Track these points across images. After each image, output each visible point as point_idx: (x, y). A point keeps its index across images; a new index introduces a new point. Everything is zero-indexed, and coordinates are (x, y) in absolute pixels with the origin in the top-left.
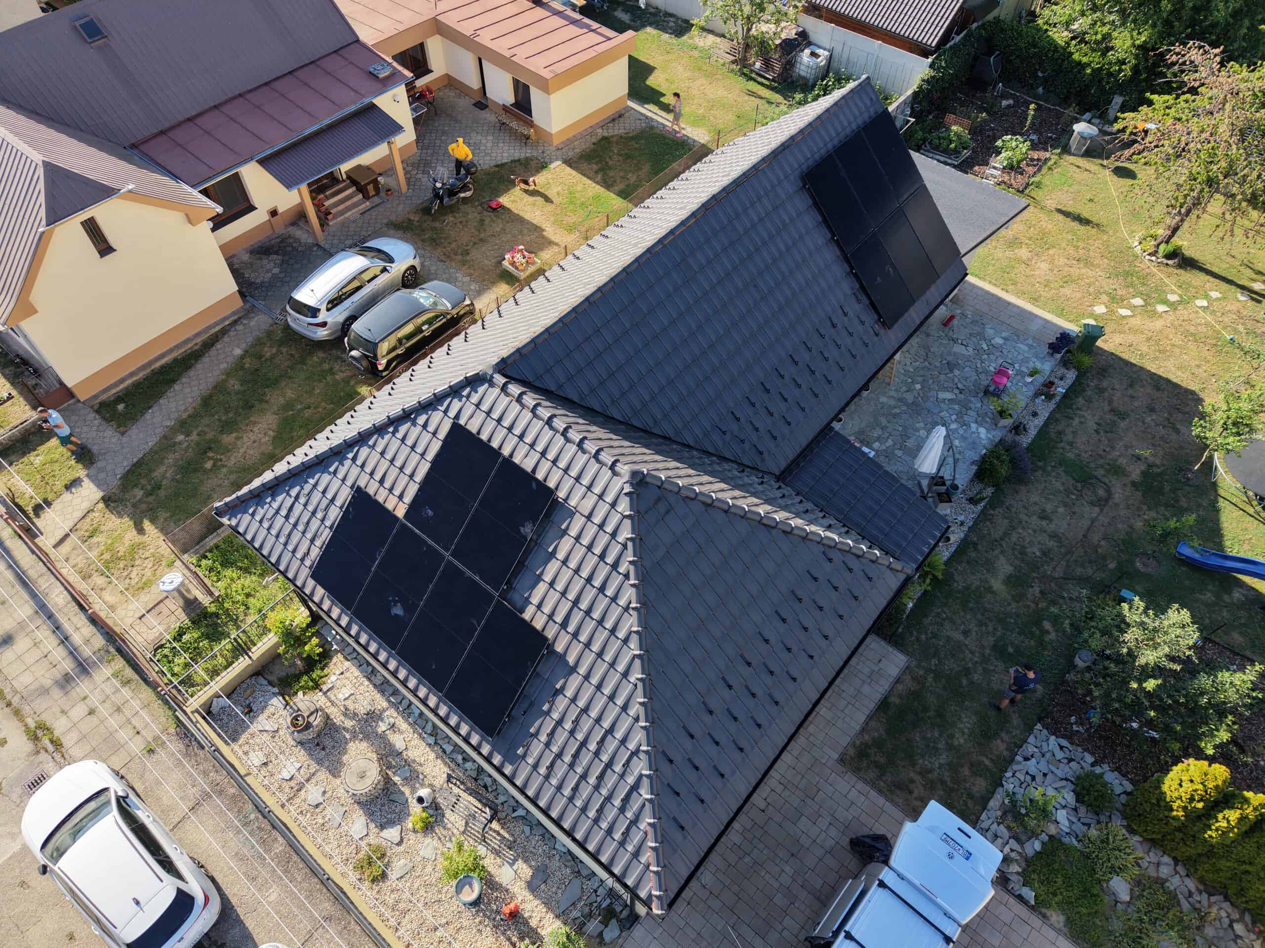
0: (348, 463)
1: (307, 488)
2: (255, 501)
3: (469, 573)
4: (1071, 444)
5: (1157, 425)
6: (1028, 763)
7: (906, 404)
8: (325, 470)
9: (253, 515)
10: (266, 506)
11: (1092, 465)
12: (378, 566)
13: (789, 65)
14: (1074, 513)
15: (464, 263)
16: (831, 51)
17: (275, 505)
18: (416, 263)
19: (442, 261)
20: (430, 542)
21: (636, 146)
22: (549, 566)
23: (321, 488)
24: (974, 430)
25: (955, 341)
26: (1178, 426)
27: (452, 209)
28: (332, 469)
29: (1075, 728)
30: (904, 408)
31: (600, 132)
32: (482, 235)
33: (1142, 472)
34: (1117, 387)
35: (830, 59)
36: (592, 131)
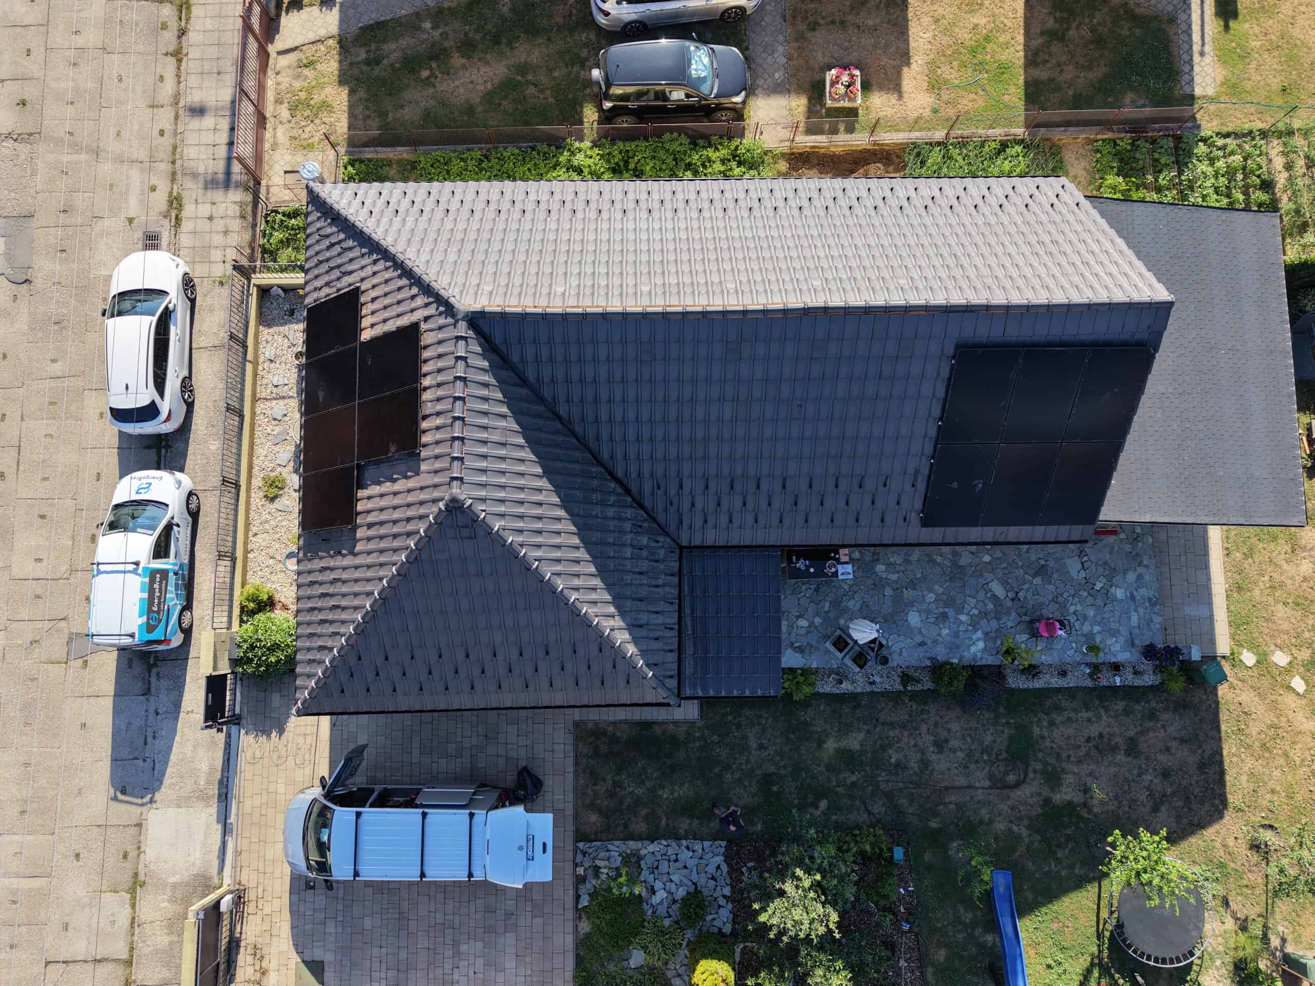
5: (1148, 789)
6: (686, 851)
11: (1040, 755)
25: (1082, 553)
29: (744, 869)
33: (1070, 802)
34: (1171, 729)
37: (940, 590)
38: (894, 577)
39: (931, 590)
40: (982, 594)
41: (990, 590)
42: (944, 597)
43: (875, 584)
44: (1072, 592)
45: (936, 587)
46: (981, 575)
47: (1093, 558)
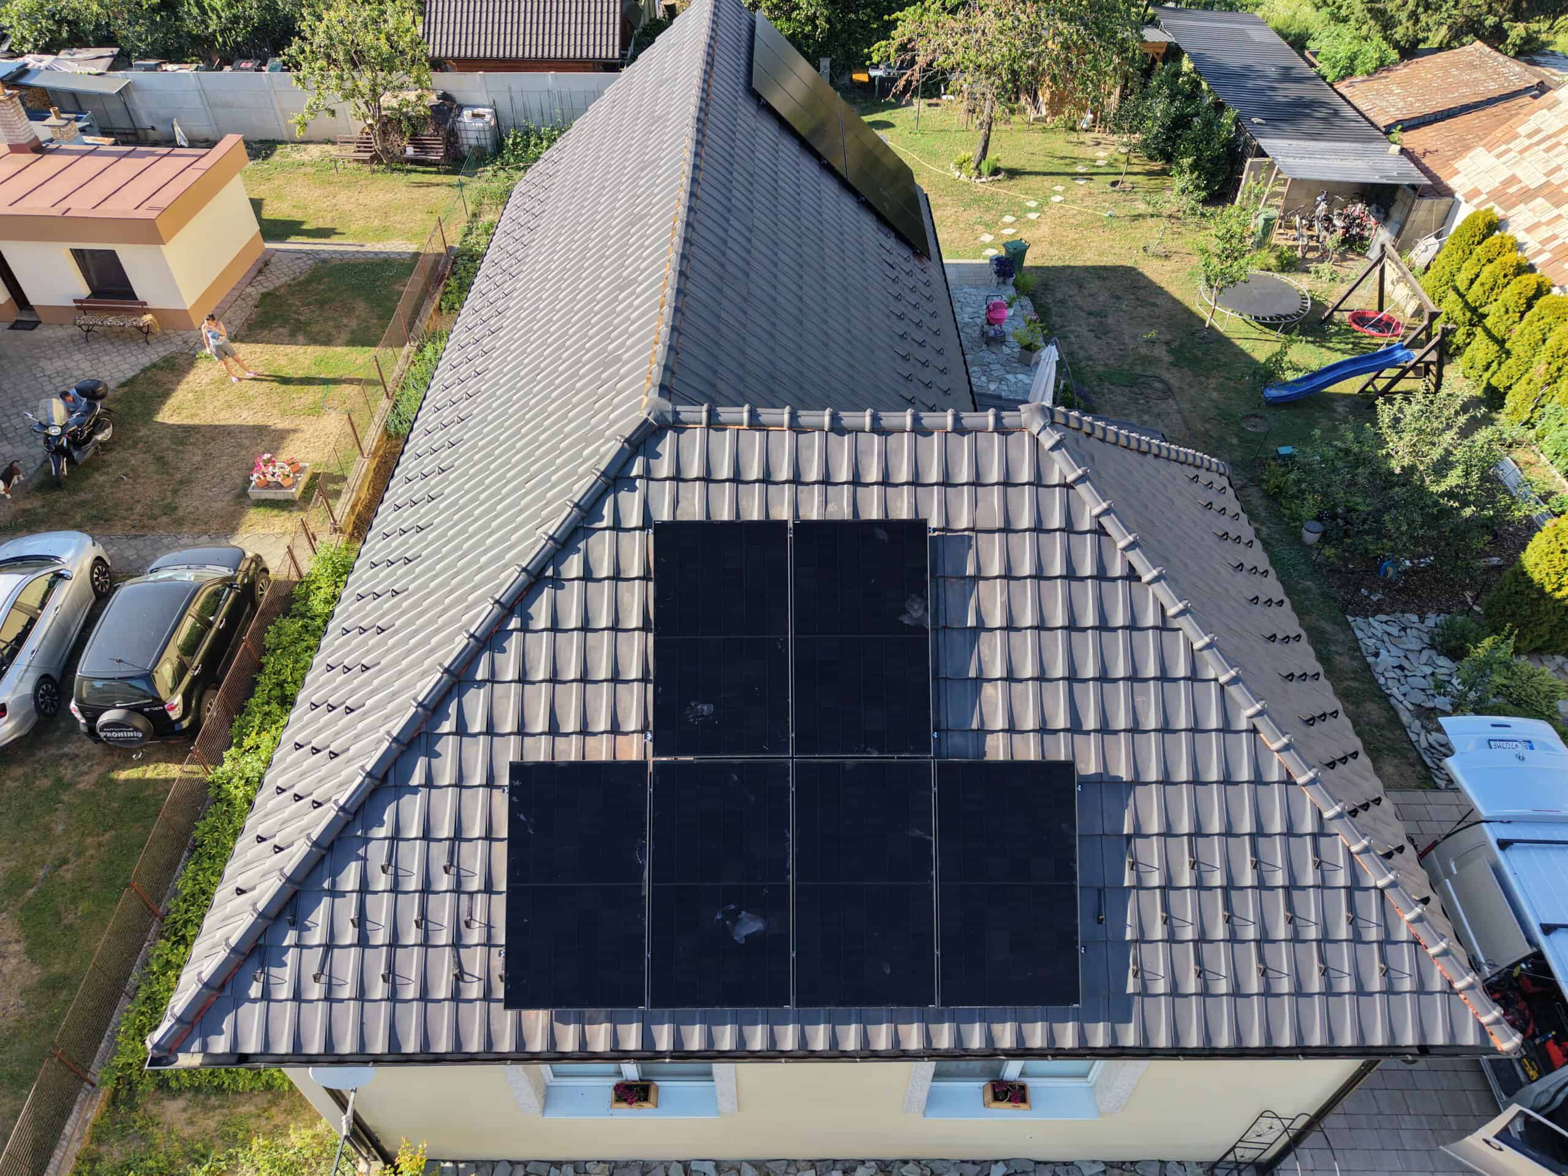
0: (447, 747)
1: (377, 852)
2: (255, 960)
3: (850, 759)
4: (1090, 358)
5: (1135, 308)
6: (1381, 657)
8: (403, 788)
9: (266, 996)
10: (290, 957)
11: (1126, 367)
12: (655, 878)
13: (452, 138)
14: (1159, 415)
15: (179, 522)
16: (494, 106)
17: (317, 936)
18: (98, 551)
19: (136, 537)
20: (738, 758)
21: (322, 287)
22: (985, 650)
23: (414, 830)
24: (1014, 380)
26: (1152, 300)
27: (94, 465)
28: (417, 778)
29: (1374, 598)
31: (255, 292)
32: (178, 476)
33: (1168, 352)
34: (1071, 293)
35: (496, 115)
36: (238, 296)
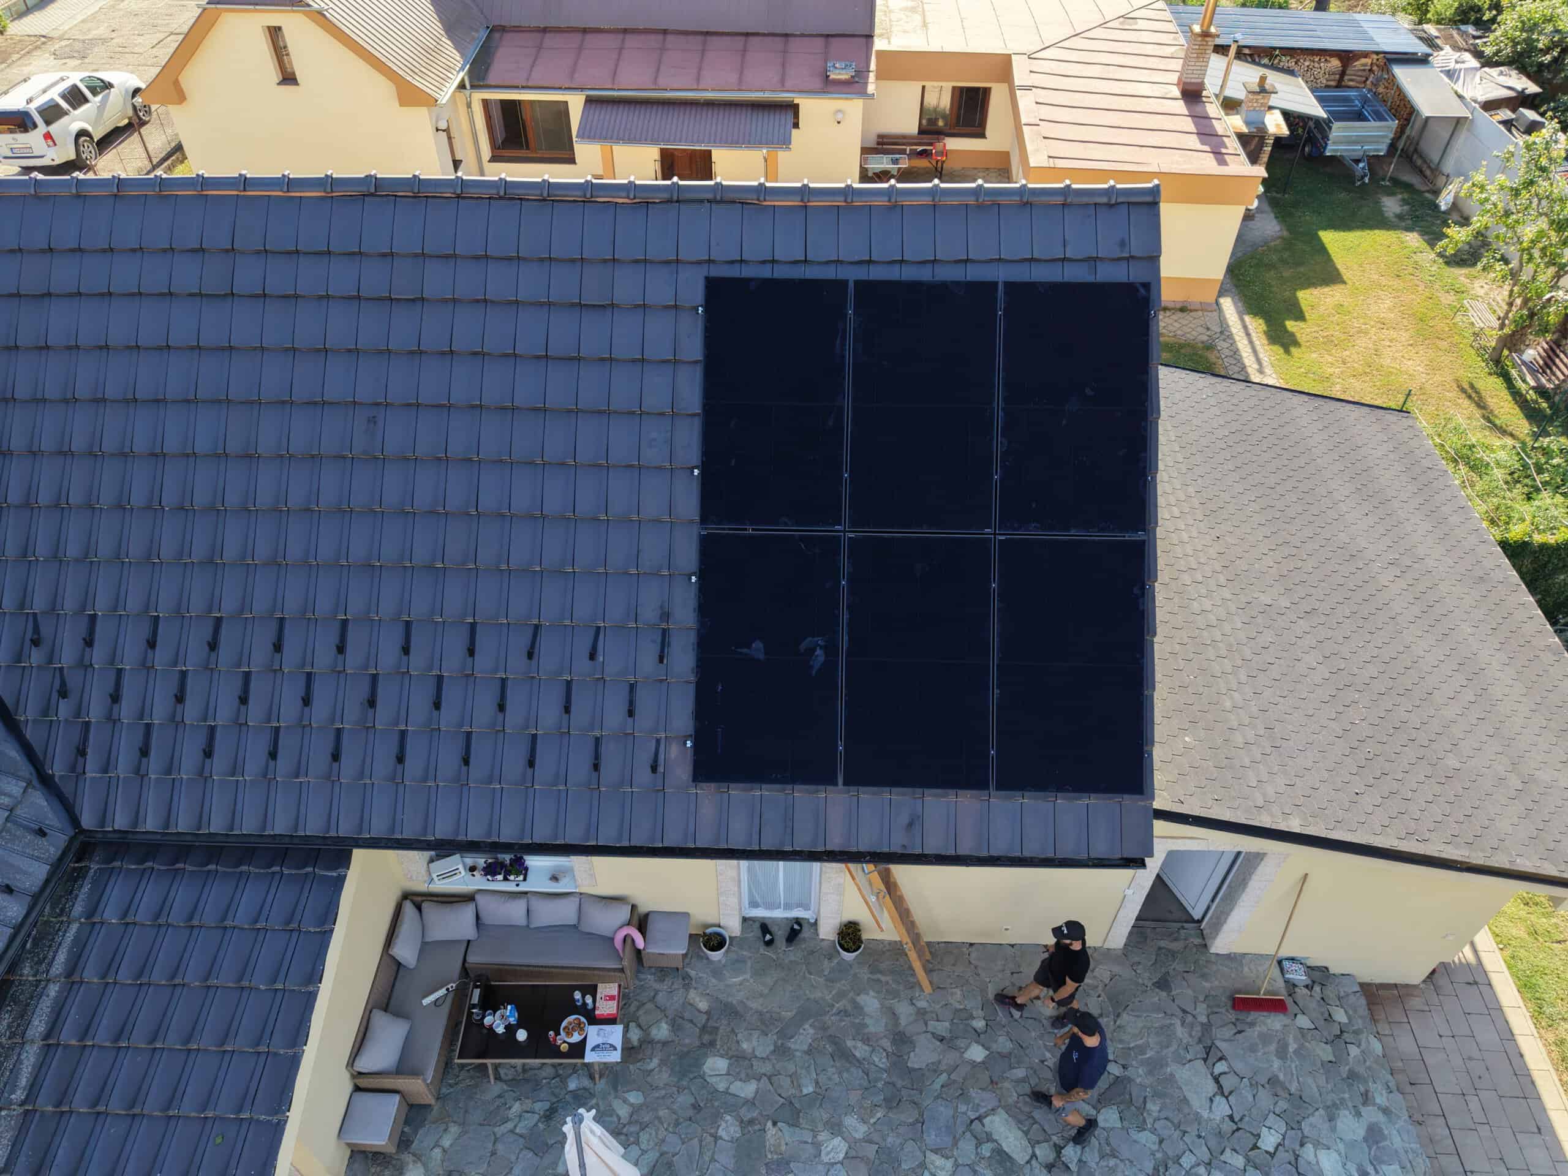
7: (898, 1061)
25: (1210, 1053)
30: (880, 1060)
37: (859, 1130)
38: (747, 1090)
39: (836, 1128)
40: (967, 1146)
41: (989, 1138)
42: (870, 1151)
43: (696, 1107)
44: (1203, 1153)
45: (850, 1121)
46: (963, 1095)
47: (1239, 1066)
